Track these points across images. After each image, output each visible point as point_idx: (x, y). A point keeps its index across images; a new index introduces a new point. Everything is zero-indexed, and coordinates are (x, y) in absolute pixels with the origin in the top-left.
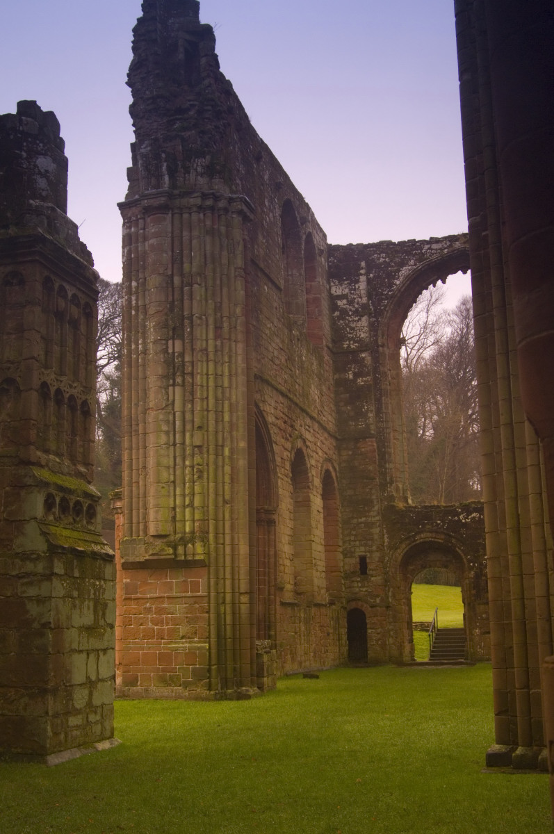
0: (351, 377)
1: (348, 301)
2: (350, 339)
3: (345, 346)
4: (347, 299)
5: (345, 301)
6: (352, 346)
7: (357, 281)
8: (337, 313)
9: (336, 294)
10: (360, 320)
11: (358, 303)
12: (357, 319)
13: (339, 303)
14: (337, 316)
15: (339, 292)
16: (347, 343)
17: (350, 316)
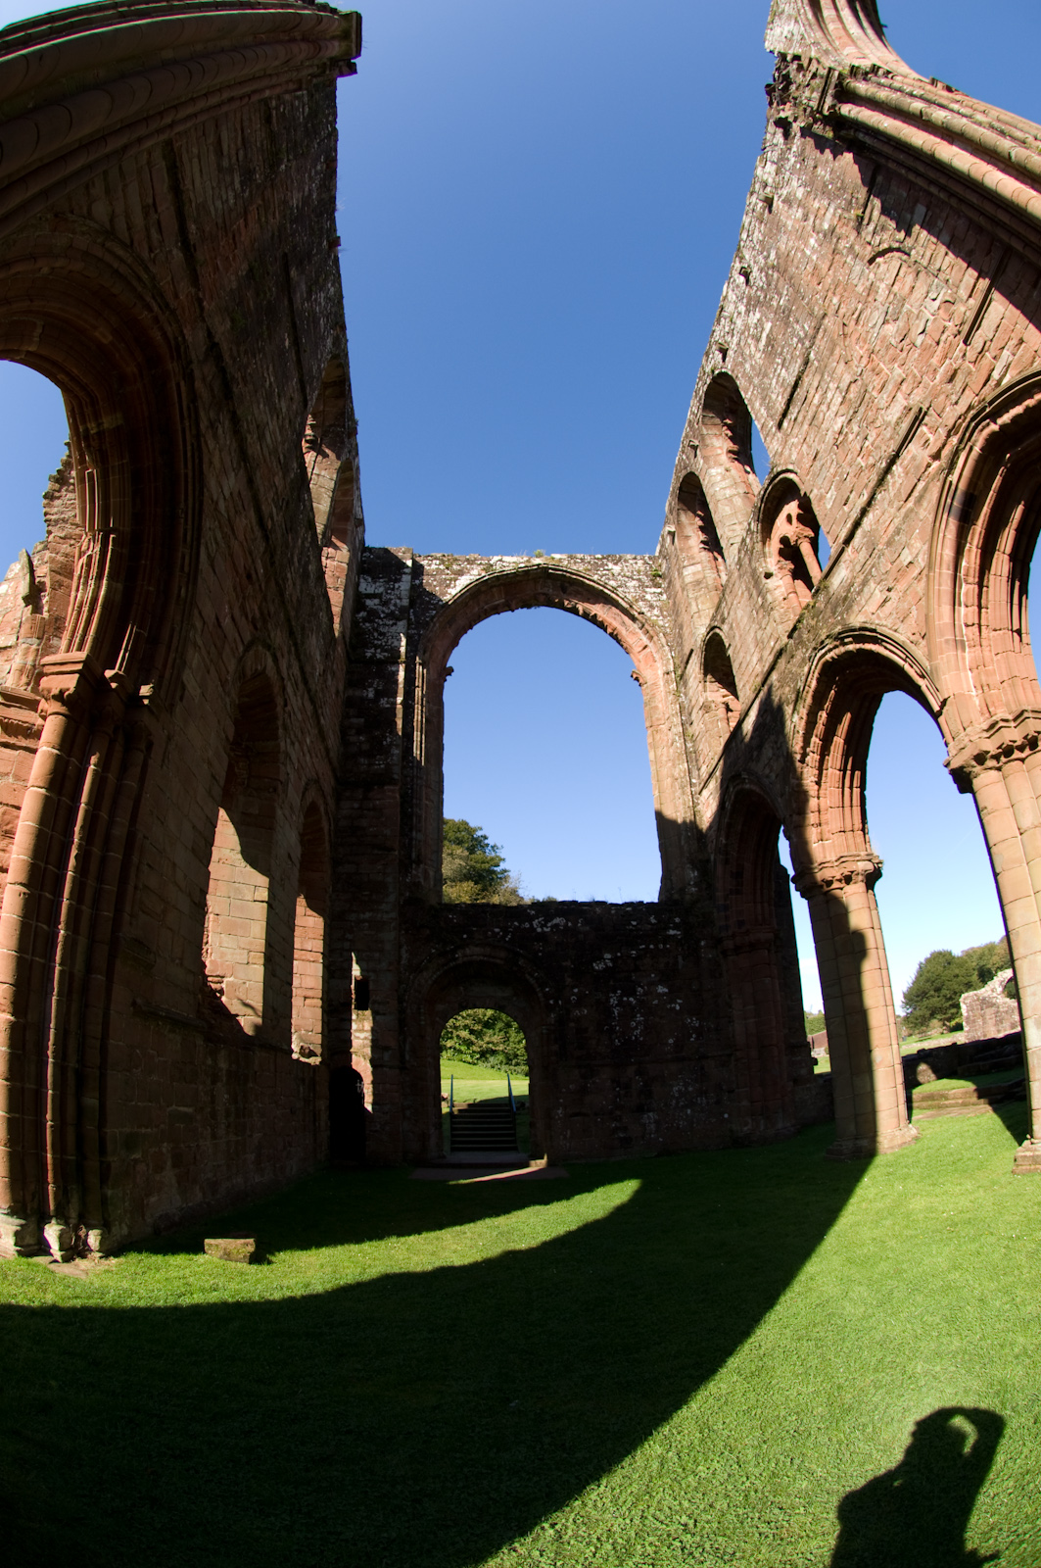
0: (371, 695)
1: (381, 601)
2: (376, 647)
3: (369, 655)
4: (381, 598)
5: (377, 601)
6: (378, 656)
7: (399, 580)
8: (363, 614)
9: (364, 591)
10: (395, 624)
11: (395, 605)
12: (391, 622)
13: (369, 602)
14: (363, 618)
15: (370, 590)
16: (373, 650)
17: (380, 618)
